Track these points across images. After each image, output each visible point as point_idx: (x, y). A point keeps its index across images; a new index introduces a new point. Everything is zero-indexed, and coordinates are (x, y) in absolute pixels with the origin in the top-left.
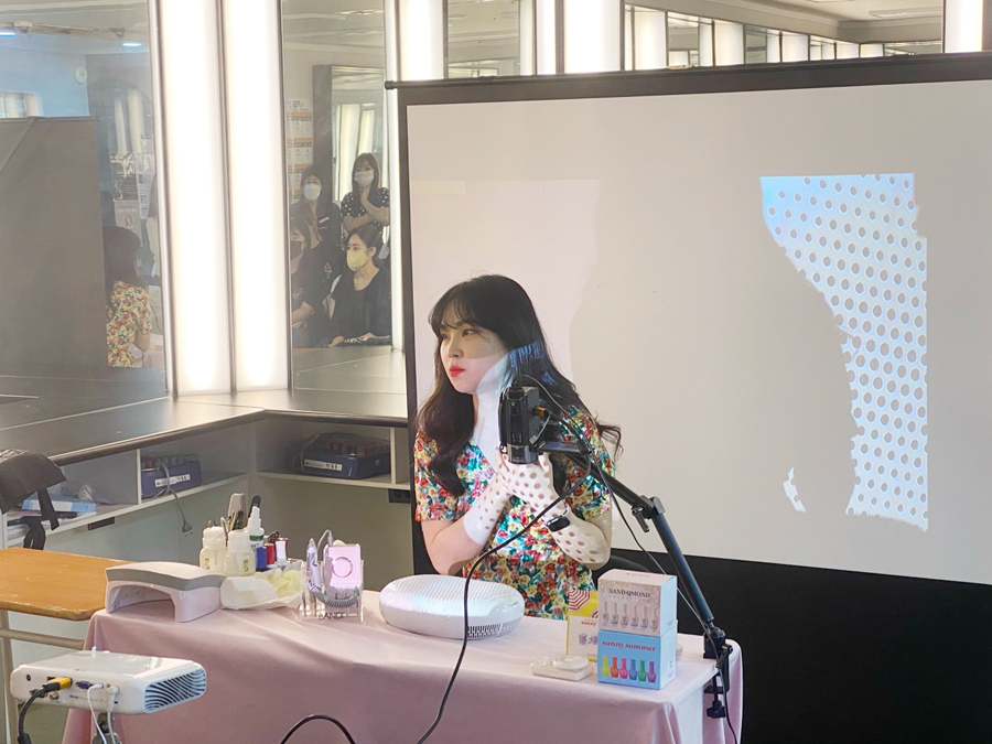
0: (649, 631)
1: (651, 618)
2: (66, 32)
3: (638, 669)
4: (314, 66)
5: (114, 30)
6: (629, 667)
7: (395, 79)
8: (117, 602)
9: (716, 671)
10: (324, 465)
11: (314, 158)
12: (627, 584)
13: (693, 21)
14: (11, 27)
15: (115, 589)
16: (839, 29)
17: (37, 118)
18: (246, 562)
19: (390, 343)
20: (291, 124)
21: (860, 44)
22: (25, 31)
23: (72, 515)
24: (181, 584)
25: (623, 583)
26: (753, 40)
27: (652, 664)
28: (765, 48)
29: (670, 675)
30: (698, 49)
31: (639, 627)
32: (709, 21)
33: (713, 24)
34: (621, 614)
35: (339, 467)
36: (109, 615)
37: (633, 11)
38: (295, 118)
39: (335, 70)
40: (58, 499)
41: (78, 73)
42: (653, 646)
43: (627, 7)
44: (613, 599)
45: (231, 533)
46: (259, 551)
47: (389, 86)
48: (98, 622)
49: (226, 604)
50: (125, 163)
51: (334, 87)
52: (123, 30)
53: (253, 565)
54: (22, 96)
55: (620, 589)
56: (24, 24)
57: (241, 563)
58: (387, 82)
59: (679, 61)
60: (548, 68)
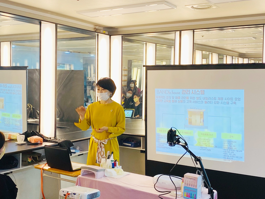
0: (195, 187)
1: (195, 184)
2: (79, 52)
3: (192, 196)
4: (128, 60)
5: (89, 52)
6: (190, 195)
7: (145, 65)
8: (83, 174)
9: (210, 197)
10: (127, 144)
11: (128, 79)
12: (190, 177)
13: (208, 53)
14: (68, 52)
15: (83, 171)
16: (239, 55)
17: (72, 70)
18: (110, 166)
19: (142, 118)
20: (123, 72)
21: (243, 58)
22: (71, 52)
23: (75, 153)
24: (97, 171)
25: (190, 176)
26: (220, 57)
27: (195, 195)
28: (223, 59)
29: (199, 197)
30: (209, 58)
31: (193, 186)
32: (211, 53)
33: (212, 54)
34: (189, 183)
35: (130, 145)
36: (81, 176)
37: (195, 51)
38: (124, 70)
39: (133, 61)
40: (72, 149)
41: (81, 61)
42: (196, 191)
43: (194, 50)
44: (187, 180)
45: (107, 160)
46: (113, 164)
47: (144, 66)
48: (79, 178)
49: (106, 175)
50: (89, 79)
51: (132, 64)
52: (90, 52)
53: (111, 166)
54: (70, 65)
55: (189, 177)
56: (71, 51)
57: (109, 166)
58: (143, 65)
59: (204, 62)
60: (177, 63)
